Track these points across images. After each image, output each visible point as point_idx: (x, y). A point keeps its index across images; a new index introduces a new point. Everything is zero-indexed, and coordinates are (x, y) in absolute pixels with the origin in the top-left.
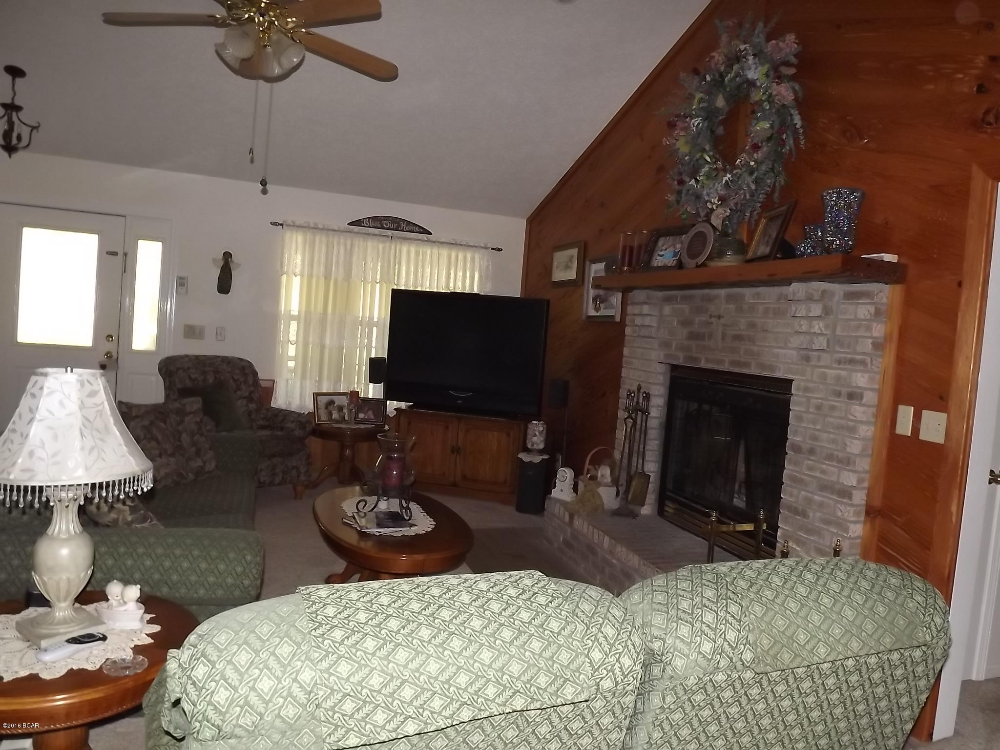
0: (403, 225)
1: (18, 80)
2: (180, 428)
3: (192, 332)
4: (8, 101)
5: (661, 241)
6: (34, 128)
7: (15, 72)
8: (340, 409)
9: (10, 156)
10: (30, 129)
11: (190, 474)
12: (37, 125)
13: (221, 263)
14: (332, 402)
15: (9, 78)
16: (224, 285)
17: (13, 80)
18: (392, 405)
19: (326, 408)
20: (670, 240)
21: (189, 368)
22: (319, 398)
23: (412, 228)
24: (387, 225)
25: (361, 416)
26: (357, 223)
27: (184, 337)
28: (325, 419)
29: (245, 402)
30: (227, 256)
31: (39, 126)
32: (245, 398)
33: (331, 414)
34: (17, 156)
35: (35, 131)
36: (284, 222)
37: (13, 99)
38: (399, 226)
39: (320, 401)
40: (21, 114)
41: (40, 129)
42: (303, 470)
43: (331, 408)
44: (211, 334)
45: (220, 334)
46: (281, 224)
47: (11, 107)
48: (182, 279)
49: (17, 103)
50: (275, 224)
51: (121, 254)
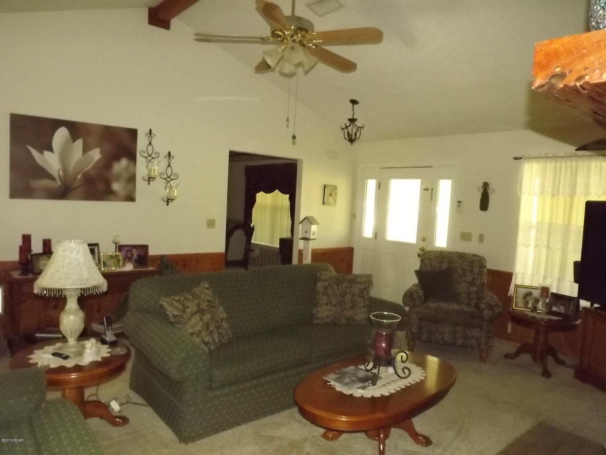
1: (356, 106)
2: (348, 290)
3: (466, 237)
4: (351, 117)
7: (354, 102)
9: (352, 144)
10: (360, 129)
11: (343, 319)
12: (362, 126)
13: (481, 190)
14: (529, 294)
15: (351, 105)
16: (484, 205)
17: (353, 106)
18: (584, 303)
19: (525, 298)
22: (519, 289)
25: (554, 309)
26: (584, 148)
27: (460, 240)
28: (522, 306)
29: (466, 285)
30: (486, 185)
31: (363, 127)
32: (467, 282)
33: (527, 303)
34: (355, 144)
35: (362, 129)
36: (522, 156)
37: (353, 116)
39: (520, 292)
40: (356, 122)
41: (364, 128)
42: (483, 341)
43: (528, 298)
44: (475, 238)
45: (481, 238)
46: (521, 158)
47: (352, 120)
48: (459, 202)
49: (355, 117)
50: (516, 159)
51: (430, 190)
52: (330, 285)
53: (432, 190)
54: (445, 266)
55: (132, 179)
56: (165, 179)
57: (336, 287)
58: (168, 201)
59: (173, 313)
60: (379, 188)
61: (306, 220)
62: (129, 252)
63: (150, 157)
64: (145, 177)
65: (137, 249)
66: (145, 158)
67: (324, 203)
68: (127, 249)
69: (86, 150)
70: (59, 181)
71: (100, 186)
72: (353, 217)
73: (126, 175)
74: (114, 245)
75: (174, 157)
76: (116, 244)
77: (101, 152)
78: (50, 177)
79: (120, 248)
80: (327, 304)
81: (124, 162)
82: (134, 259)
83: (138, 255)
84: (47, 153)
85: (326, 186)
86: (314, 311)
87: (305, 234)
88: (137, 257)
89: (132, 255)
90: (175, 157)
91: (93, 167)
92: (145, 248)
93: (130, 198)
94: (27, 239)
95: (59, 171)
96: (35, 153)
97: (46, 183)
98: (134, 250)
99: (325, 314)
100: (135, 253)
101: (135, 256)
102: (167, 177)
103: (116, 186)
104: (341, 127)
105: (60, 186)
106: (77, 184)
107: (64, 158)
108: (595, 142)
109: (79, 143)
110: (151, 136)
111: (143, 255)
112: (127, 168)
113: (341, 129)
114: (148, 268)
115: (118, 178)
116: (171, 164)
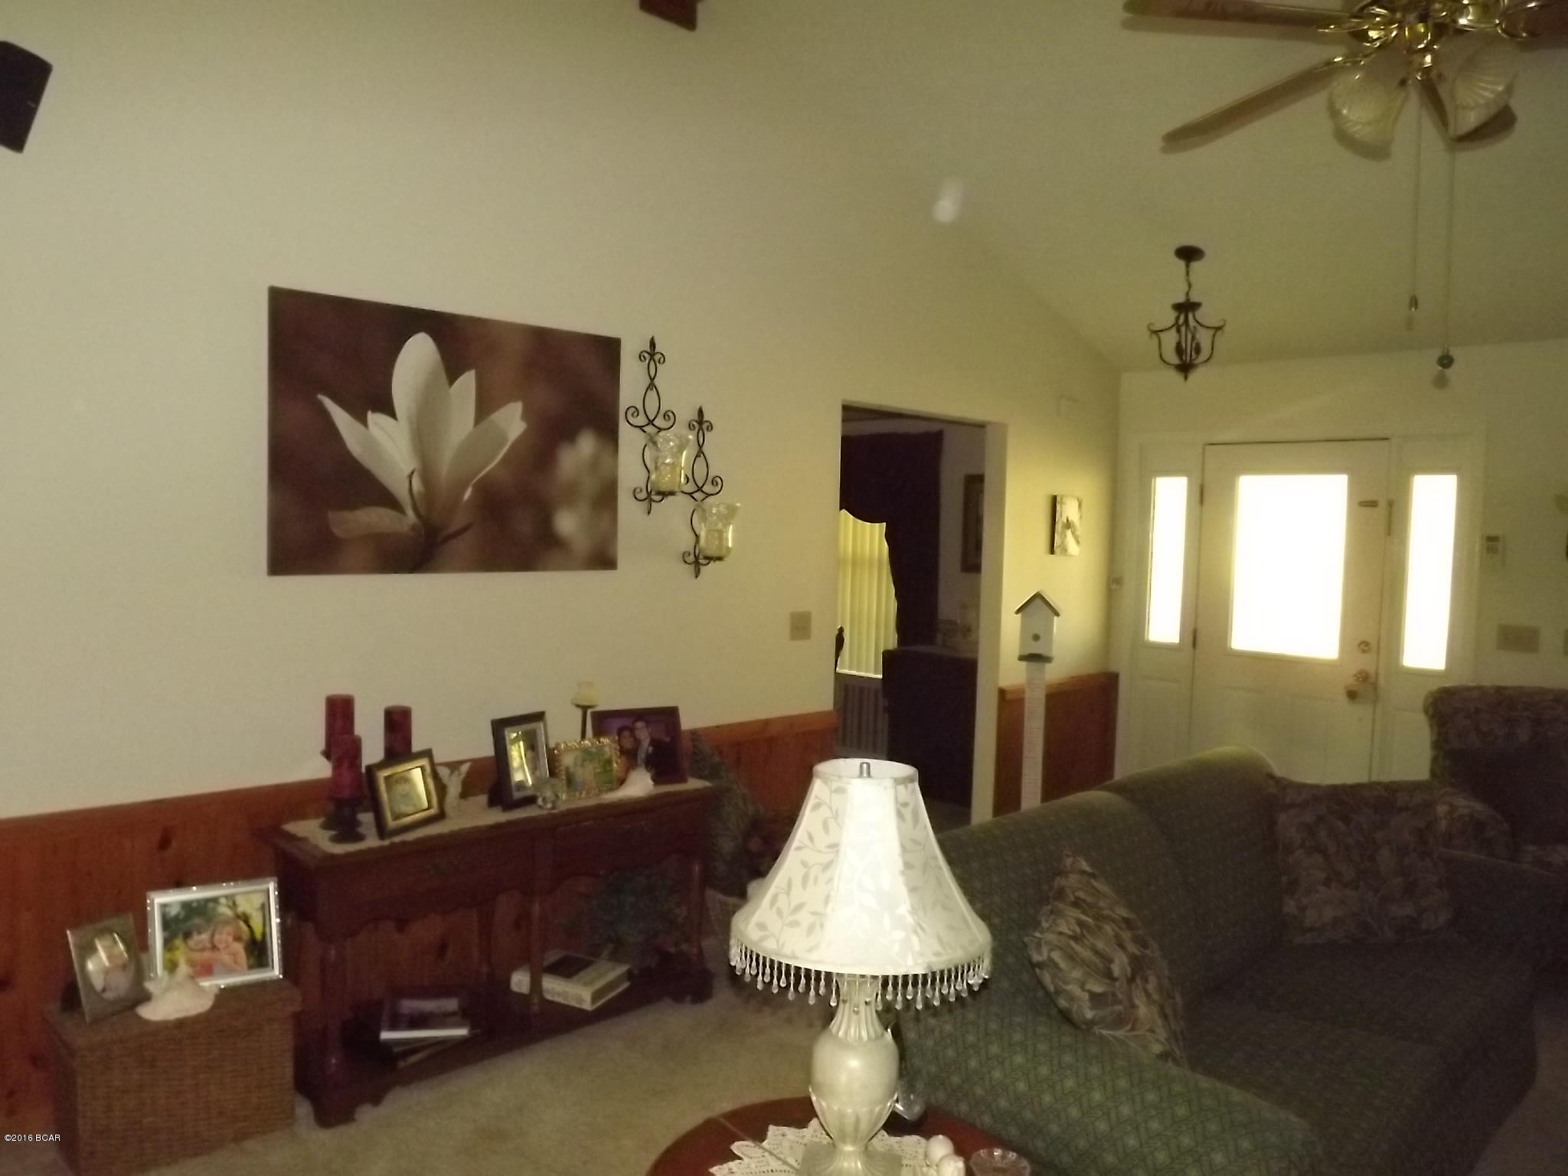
1: (1195, 265)
2: (1380, 835)
3: (1513, 638)
4: (1181, 299)
6: (1218, 329)
7: (1189, 254)
9: (1186, 378)
10: (1211, 332)
11: (1387, 929)
12: (1222, 324)
15: (1181, 264)
17: (1187, 266)
27: (1498, 648)
31: (1223, 326)
34: (1195, 376)
35: (1219, 333)
37: (1187, 294)
40: (1199, 314)
41: (1227, 329)
44: (1552, 642)
47: (1186, 307)
48: (1492, 539)
49: (1194, 298)
51: (1383, 504)
52: (1320, 819)
53: (1390, 504)
54: (1523, 735)
55: (606, 498)
56: (689, 494)
57: (1341, 825)
58: (698, 560)
59: (1088, 986)
60: (1202, 502)
61: (1038, 601)
62: (626, 733)
63: (653, 425)
64: (638, 490)
65: (648, 723)
66: (638, 430)
67: (1052, 552)
68: (617, 723)
69: (485, 407)
70: (410, 512)
71: (524, 524)
72: (1114, 586)
73: (590, 486)
74: (579, 713)
75: (710, 427)
76: (584, 709)
77: (525, 416)
78: (386, 499)
79: (602, 721)
80: (1327, 882)
81: (586, 445)
82: (642, 755)
83: (654, 743)
84: (376, 420)
85: (1058, 499)
86: (1290, 906)
87: (1034, 643)
88: (651, 749)
89: (638, 742)
90: (714, 428)
91: (505, 460)
92: (670, 715)
93: (603, 559)
94: (340, 711)
95: (410, 476)
96: (341, 418)
97: (373, 518)
98: (640, 725)
99: (1329, 914)
100: (644, 734)
101: (646, 746)
102: (696, 489)
103: (567, 523)
104: (1149, 329)
105: (413, 528)
106: (458, 521)
107: (424, 438)
109: (468, 381)
110: (654, 361)
111: (668, 739)
112: (594, 464)
113: (1148, 333)
114: (684, 780)
115: (570, 495)
116: (705, 449)
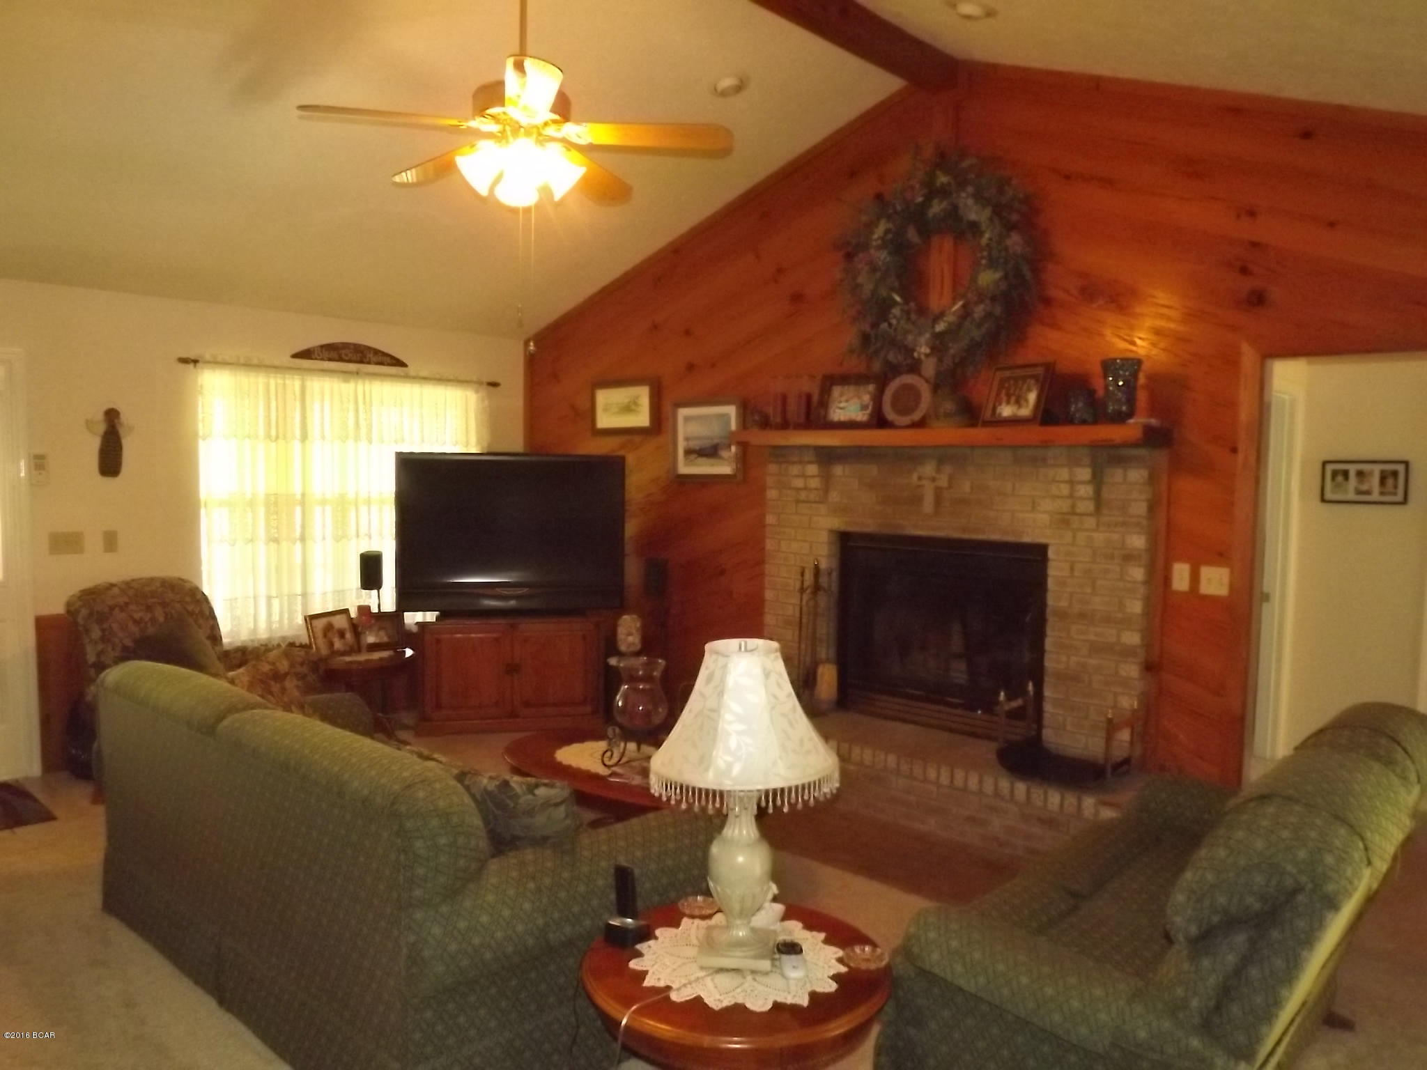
0: (370, 355)
3: (66, 543)
5: (836, 391)
8: (342, 634)
13: (102, 428)
14: (329, 627)
16: (110, 462)
18: (412, 619)
19: (325, 636)
20: (850, 390)
21: (127, 604)
22: (312, 622)
23: (380, 359)
24: (346, 355)
26: (305, 354)
27: (51, 553)
28: (326, 652)
30: (112, 416)
36: (199, 356)
38: (365, 356)
43: (330, 634)
44: (94, 543)
45: (110, 542)
46: (195, 362)
50: (184, 361)
54: (160, 615)
108: (322, 347)
